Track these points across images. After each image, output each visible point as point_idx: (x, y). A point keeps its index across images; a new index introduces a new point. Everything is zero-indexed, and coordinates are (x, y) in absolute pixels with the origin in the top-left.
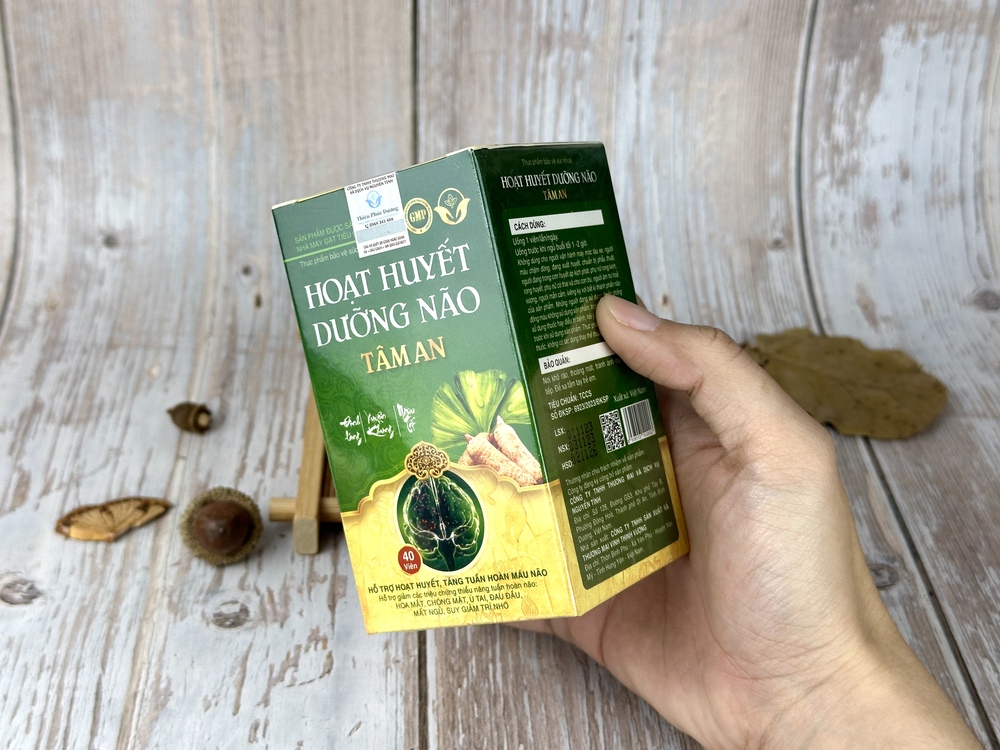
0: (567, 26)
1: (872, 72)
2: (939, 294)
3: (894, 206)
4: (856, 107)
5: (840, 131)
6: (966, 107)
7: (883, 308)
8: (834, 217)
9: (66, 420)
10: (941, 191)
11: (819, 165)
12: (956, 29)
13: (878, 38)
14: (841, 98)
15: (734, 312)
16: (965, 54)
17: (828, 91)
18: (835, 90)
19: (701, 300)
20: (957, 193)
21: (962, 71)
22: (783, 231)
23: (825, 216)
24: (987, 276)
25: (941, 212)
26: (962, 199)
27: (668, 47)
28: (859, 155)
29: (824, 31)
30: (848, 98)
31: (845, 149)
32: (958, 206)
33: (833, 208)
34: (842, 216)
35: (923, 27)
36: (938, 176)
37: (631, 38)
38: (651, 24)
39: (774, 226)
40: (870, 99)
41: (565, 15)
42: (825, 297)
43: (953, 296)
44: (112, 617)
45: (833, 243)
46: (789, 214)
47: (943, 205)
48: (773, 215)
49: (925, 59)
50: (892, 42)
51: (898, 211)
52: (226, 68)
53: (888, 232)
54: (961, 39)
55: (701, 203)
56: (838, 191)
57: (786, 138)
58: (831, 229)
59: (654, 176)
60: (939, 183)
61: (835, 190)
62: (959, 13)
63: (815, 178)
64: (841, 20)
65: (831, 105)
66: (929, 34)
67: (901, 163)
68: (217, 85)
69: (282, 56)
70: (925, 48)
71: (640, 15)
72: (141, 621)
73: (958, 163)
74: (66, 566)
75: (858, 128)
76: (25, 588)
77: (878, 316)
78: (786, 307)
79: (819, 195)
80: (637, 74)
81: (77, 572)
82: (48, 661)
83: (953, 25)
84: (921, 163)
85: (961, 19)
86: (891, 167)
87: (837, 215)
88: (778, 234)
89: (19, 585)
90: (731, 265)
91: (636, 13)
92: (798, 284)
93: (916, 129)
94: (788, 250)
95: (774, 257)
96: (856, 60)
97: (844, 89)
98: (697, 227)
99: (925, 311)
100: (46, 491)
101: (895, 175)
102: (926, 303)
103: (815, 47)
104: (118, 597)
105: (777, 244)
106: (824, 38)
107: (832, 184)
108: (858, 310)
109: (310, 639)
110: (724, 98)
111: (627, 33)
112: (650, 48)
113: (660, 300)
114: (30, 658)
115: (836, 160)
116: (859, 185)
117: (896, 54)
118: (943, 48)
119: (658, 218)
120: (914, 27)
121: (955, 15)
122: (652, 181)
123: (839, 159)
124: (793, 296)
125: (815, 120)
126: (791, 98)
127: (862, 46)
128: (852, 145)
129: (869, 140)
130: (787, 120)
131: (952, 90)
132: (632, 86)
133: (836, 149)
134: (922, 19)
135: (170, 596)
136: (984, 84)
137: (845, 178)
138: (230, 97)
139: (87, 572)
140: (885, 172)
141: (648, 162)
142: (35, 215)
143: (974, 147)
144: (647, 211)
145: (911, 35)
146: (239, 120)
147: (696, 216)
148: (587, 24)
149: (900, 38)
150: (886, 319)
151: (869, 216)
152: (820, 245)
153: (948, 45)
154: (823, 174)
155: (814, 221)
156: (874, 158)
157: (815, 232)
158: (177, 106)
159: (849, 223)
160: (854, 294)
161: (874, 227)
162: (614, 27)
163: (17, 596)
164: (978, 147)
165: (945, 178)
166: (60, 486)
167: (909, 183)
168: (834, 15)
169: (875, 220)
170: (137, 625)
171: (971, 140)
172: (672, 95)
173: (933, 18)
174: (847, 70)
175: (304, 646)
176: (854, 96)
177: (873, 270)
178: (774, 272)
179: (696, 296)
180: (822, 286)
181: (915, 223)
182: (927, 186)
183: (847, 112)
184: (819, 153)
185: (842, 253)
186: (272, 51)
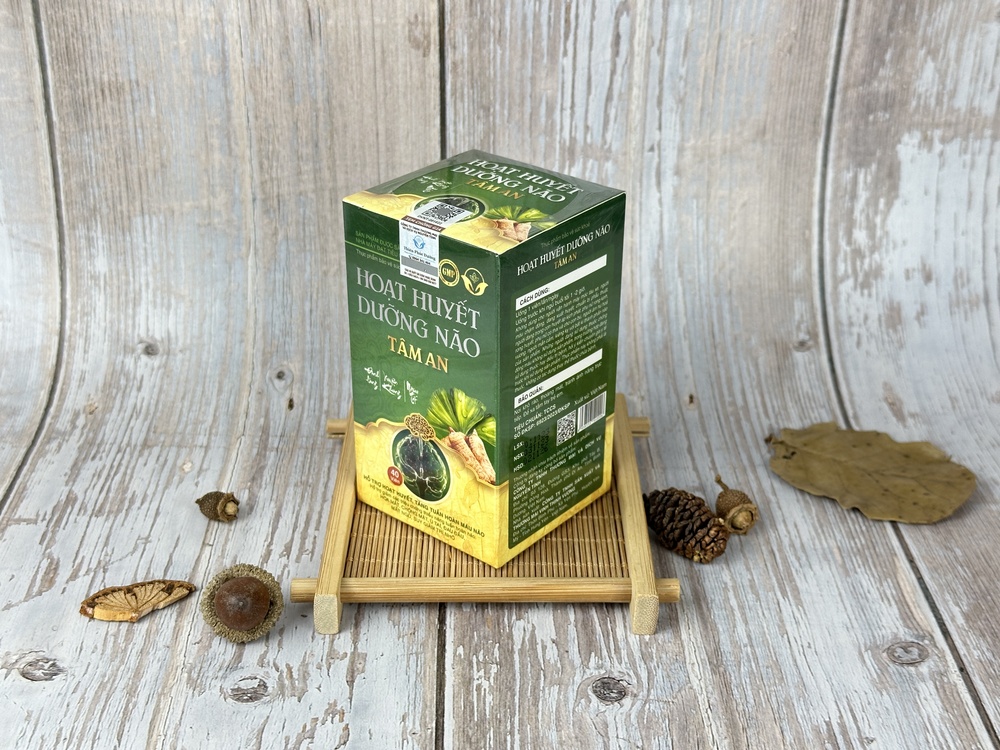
0: (589, 140)
1: (890, 179)
2: (967, 391)
3: (918, 307)
4: (876, 213)
5: (861, 236)
6: (986, 211)
7: (910, 405)
8: (858, 318)
9: (98, 513)
10: (964, 292)
11: (841, 267)
12: (972, 135)
13: (894, 147)
14: (860, 204)
15: (761, 410)
16: (981, 160)
17: (847, 198)
18: (854, 197)
19: (728, 399)
20: (982, 295)
21: (979, 176)
22: (809, 333)
23: (850, 318)
25: (966, 313)
26: (987, 301)
27: (688, 156)
28: (882, 259)
29: (839, 139)
30: (868, 203)
31: (867, 253)
32: (982, 307)
33: (858, 310)
34: (866, 318)
35: (938, 133)
36: (960, 278)
37: (652, 149)
38: (671, 135)
39: (798, 328)
40: (889, 205)
41: (587, 128)
42: (851, 394)
43: (982, 394)
44: (132, 692)
45: (859, 344)
46: (814, 317)
47: (968, 306)
48: (797, 317)
49: (942, 166)
50: (908, 148)
51: (922, 312)
52: (263, 183)
53: (913, 332)
54: (977, 144)
55: (726, 306)
56: (862, 294)
57: (807, 243)
58: (855, 330)
59: (679, 281)
60: (963, 285)
61: (858, 292)
62: (974, 120)
63: (837, 281)
64: (857, 129)
65: (851, 211)
66: (943, 141)
67: (924, 266)
68: (254, 200)
69: (317, 171)
70: (941, 154)
71: (660, 128)
72: (159, 696)
73: (981, 265)
74: (89, 644)
75: (879, 233)
76: (47, 666)
77: (906, 412)
78: (813, 405)
79: (843, 298)
80: (659, 184)
81: (99, 651)
82: (66, 733)
83: (969, 131)
84: (943, 266)
85: (976, 125)
86: (914, 270)
87: (862, 317)
88: (803, 336)
89: (41, 663)
90: (756, 365)
91: (656, 124)
92: (825, 384)
93: (936, 232)
94: (814, 350)
95: (799, 356)
96: (874, 167)
97: (863, 195)
98: (722, 330)
99: (954, 408)
100: (74, 576)
101: (918, 278)
102: (953, 400)
103: (832, 155)
104: (138, 674)
105: (802, 345)
106: (841, 146)
107: (855, 288)
108: (886, 407)
109: (327, 712)
110: (744, 205)
111: (647, 145)
112: (670, 158)
113: (687, 399)
114: (48, 730)
115: (858, 263)
116: (882, 288)
117: (912, 160)
118: (960, 154)
119: (683, 321)
120: (929, 133)
121: (970, 121)
122: (676, 286)
123: (862, 263)
124: (819, 394)
125: (835, 225)
126: (811, 205)
127: (878, 154)
128: (873, 249)
129: (891, 245)
130: (808, 226)
131: (970, 194)
132: (654, 193)
133: (857, 253)
134: (937, 126)
135: (190, 673)
137: (867, 281)
138: (266, 212)
139: (109, 651)
140: (908, 275)
141: (672, 267)
142: (77, 326)
144: (672, 315)
145: (927, 142)
146: (275, 234)
147: (721, 319)
148: (609, 136)
149: (917, 144)
150: (913, 416)
151: (893, 317)
152: (844, 345)
153: (964, 150)
154: (846, 277)
155: (838, 323)
156: (895, 262)
157: (839, 333)
158: (216, 220)
159: (873, 324)
160: (880, 392)
161: (899, 328)
162: (635, 139)
163: (39, 673)
165: (969, 280)
166: (87, 573)
167: (933, 284)
168: (849, 124)
169: (900, 322)
170: (155, 699)
171: (992, 245)
172: (695, 201)
173: (948, 125)
174: (865, 177)
175: (321, 719)
176: (873, 202)
177: (899, 370)
178: (800, 372)
179: (722, 395)
180: (848, 385)
181: (940, 324)
182: (951, 288)
183: (868, 215)
184: (841, 256)
185: (868, 353)
186: (307, 167)
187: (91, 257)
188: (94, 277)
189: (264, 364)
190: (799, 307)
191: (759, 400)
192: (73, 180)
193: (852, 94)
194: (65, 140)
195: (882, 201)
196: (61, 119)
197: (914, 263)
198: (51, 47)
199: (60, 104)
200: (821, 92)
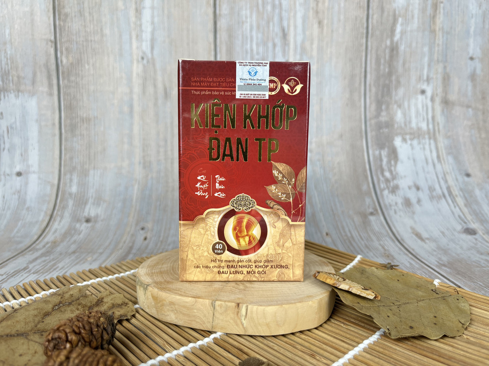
1: (394, 154)
2: (447, 229)
3: (417, 199)
4: (391, 166)
5: (387, 174)
6: (434, 165)
10: (434, 194)
11: (382, 186)
12: (421, 137)
13: (392, 141)
14: (384, 163)
16: (427, 147)
17: (378, 161)
18: (381, 160)
19: (343, 234)
20: (441, 194)
21: (428, 152)
22: (373, 209)
23: (389, 203)
24: (465, 223)
25: (437, 201)
26: (444, 196)
28: (397, 182)
29: (371, 139)
30: (387, 162)
31: (391, 180)
32: (443, 199)
33: (392, 201)
34: (396, 203)
35: (408, 137)
36: (431, 189)
39: (369, 207)
40: (396, 163)
42: (397, 231)
43: (454, 230)
45: (395, 212)
46: (374, 203)
47: (437, 198)
48: (367, 203)
49: (412, 148)
50: (398, 142)
51: (419, 201)
52: (144, 157)
53: (417, 208)
54: (424, 141)
55: (336, 200)
56: (392, 195)
57: (366, 177)
58: (393, 208)
60: (433, 191)
61: (391, 194)
63: (382, 190)
64: (377, 135)
65: (381, 166)
66: (411, 139)
67: (415, 185)
68: (140, 163)
69: (166, 152)
70: (411, 145)
73: (438, 184)
75: (394, 173)
77: (424, 238)
79: (385, 196)
83: (419, 136)
84: (422, 183)
85: (421, 134)
86: (411, 186)
87: (394, 204)
88: (371, 210)
90: (353, 221)
92: (384, 227)
93: (417, 173)
94: (377, 216)
95: (372, 218)
96: (386, 149)
97: (385, 160)
98: (336, 209)
99: (444, 236)
101: (414, 189)
103: (370, 145)
105: (372, 214)
106: (372, 141)
107: (389, 192)
108: (414, 236)
113: (325, 234)
115: (388, 184)
116: (400, 193)
117: (401, 147)
118: (418, 145)
119: (319, 206)
120: (404, 137)
121: (418, 133)
122: (315, 193)
123: (390, 184)
124: (383, 231)
125: (376, 171)
126: (365, 163)
127: (387, 144)
128: (394, 178)
129: (400, 178)
130: (365, 170)
131: (427, 160)
133: (387, 181)
134: (407, 134)
136: (438, 157)
137: (394, 190)
138: (144, 167)
140: (410, 188)
141: (312, 187)
143: (442, 178)
144: (314, 204)
145: (404, 140)
146: (147, 176)
147: (335, 204)
149: (400, 141)
152: (390, 214)
153: (419, 143)
154: (384, 189)
155: (385, 205)
156: (404, 183)
157: (387, 209)
158: (124, 171)
159: (400, 206)
160: (409, 230)
161: (411, 207)
164: (444, 178)
165: (434, 189)
167: (420, 191)
168: (374, 133)
169: (410, 204)
171: (440, 177)
172: (318, 163)
173: (411, 134)
174: (384, 153)
176: (389, 162)
177: (415, 222)
178: (373, 223)
179: (340, 233)
180: (395, 228)
181: (428, 205)
182: (428, 192)
183: (388, 167)
184: (381, 182)
185: (400, 216)
186: (162, 150)
187: (71, 186)
188: (70, 194)
189: (137, 224)
190: (368, 201)
191: (357, 235)
192: (68, 156)
193: (373, 122)
194: (66, 140)
195: (393, 162)
196: (66, 132)
197: (411, 184)
198: (64, 104)
199: (65, 126)
200: (361, 121)
